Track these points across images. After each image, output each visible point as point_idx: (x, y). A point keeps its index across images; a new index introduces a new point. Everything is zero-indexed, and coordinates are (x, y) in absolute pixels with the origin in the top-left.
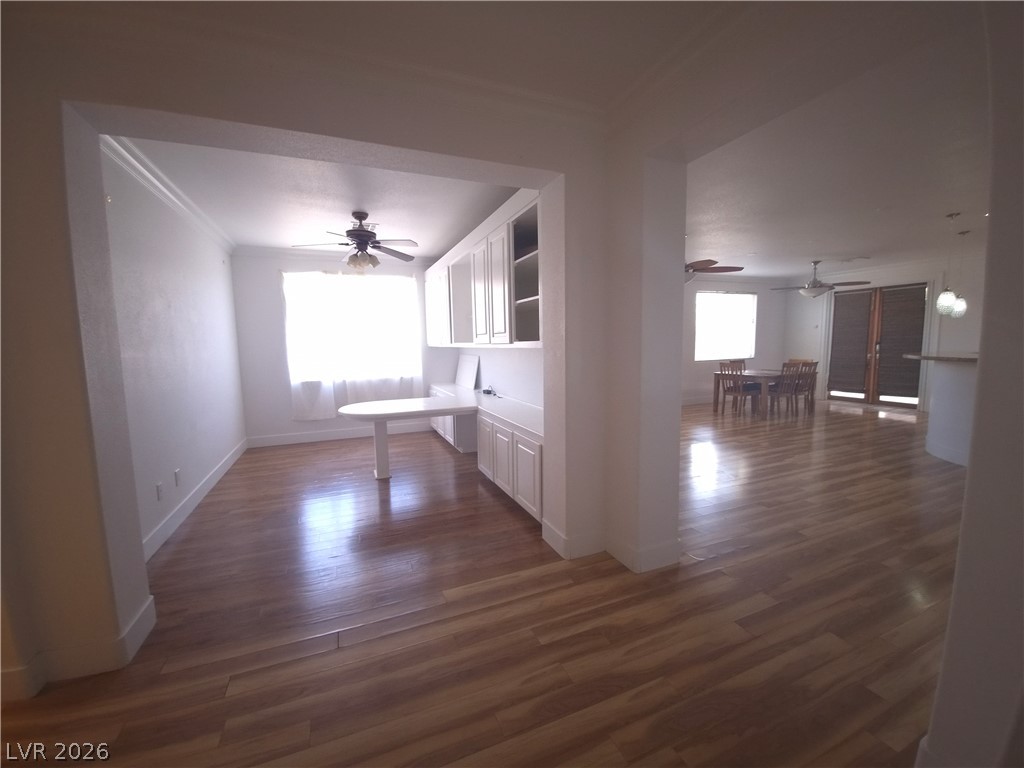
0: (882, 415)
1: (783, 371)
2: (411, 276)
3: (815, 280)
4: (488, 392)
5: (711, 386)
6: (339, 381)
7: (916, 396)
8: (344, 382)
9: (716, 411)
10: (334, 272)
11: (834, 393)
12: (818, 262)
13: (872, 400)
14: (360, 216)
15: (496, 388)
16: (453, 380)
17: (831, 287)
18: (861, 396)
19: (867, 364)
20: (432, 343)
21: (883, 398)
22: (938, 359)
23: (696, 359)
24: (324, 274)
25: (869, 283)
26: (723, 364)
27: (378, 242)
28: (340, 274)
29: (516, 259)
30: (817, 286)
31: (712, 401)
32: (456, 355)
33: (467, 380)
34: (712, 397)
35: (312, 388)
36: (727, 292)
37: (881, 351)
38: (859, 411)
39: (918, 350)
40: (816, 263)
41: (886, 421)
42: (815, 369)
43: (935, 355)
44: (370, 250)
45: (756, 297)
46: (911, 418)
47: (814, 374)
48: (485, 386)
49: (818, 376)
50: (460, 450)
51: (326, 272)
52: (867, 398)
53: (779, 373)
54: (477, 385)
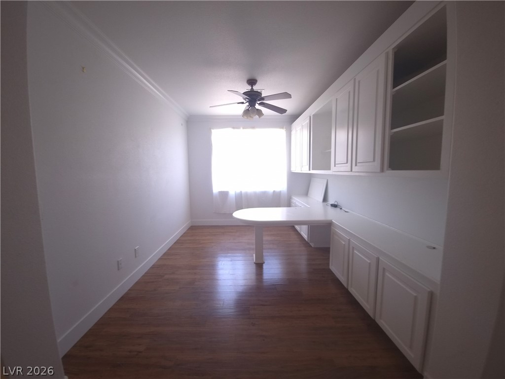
2: (283, 128)
4: (334, 206)
6: (238, 191)
8: (241, 192)
10: (238, 128)
14: (252, 82)
15: (341, 202)
16: (306, 193)
20: (294, 170)
24: (233, 129)
27: (263, 99)
28: (241, 129)
29: (394, 86)
32: (309, 178)
33: (317, 194)
35: (224, 195)
44: (257, 106)
48: (331, 201)
50: (312, 245)
51: (234, 128)
54: (325, 199)
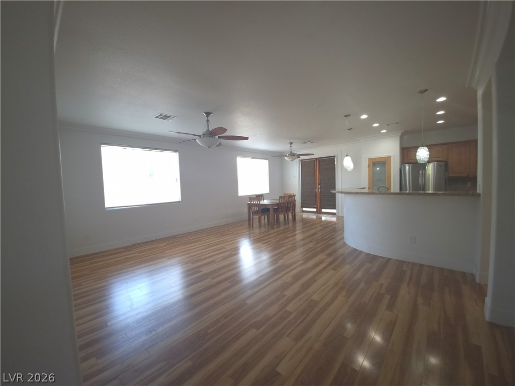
0: (324, 218)
1: (280, 200)
3: (291, 152)
5: (246, 210)
7: (335, 209)
9: (249, 225)
11: (304, 209)
12: (292, 143)
13: (319, 212)
17: (298, 156)
18: (314, 210)
19: (316, 195)
21: (323, 210)
22: (341, 193)
23: (239, 195)
25: (313, 154)
26: (251, 198)
30: (293, 155)
31: (247, 219)
34: (247, 216)
36: (253, 158)
37: (321, 188)
38: (314, 217)
39: (334, 188)
40: (291, 143)
41: (325, 221)
42: (295, 198)
43: (340, 191)
45: (268, 161)
46: (334, 219)
47: (294, 201)
49: (296, 201)
52: (317, 210)
53: (278, 202)
